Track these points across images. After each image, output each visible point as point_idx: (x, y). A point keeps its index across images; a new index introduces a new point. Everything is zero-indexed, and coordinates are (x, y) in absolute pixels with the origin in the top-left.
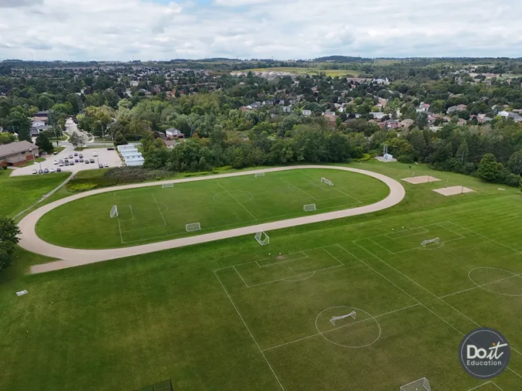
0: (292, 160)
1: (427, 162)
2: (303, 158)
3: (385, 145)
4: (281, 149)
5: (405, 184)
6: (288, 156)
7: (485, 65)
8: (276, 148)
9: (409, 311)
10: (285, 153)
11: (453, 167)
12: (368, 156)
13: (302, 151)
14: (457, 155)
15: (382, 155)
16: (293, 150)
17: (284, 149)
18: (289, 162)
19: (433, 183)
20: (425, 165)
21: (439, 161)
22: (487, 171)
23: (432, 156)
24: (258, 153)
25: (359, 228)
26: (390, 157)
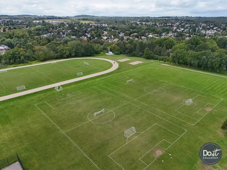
0: (69, 56)
1: (126, 54)
2: (74, 55)
3: (109, 48)
4: (63, 51)
5: (118, 62)
6: (67, 54)
7: (142, 19)
8: (60, 51)
9: (125, 106)
10: (65, 52)
11: (135, 55)
12: (102, 53)
13: (73, 51)
14: (136, 50)
15: (108, 52)
16: (69, 51)
17: (64, 51)
18: (68, 57)
19: (128, 61)
20: (125, 55)
21: (130, 53)
22: (147, 55)
23: (127, 51)
24: (52, 53)
25: (102, 80)
26: (111, 53)
